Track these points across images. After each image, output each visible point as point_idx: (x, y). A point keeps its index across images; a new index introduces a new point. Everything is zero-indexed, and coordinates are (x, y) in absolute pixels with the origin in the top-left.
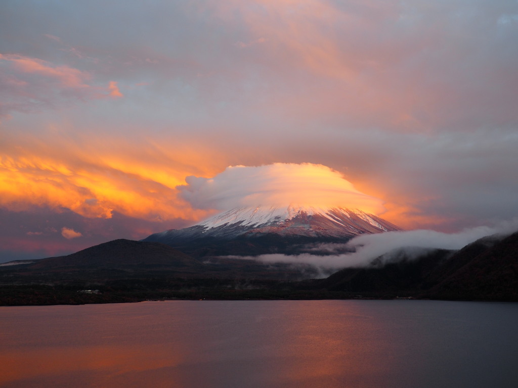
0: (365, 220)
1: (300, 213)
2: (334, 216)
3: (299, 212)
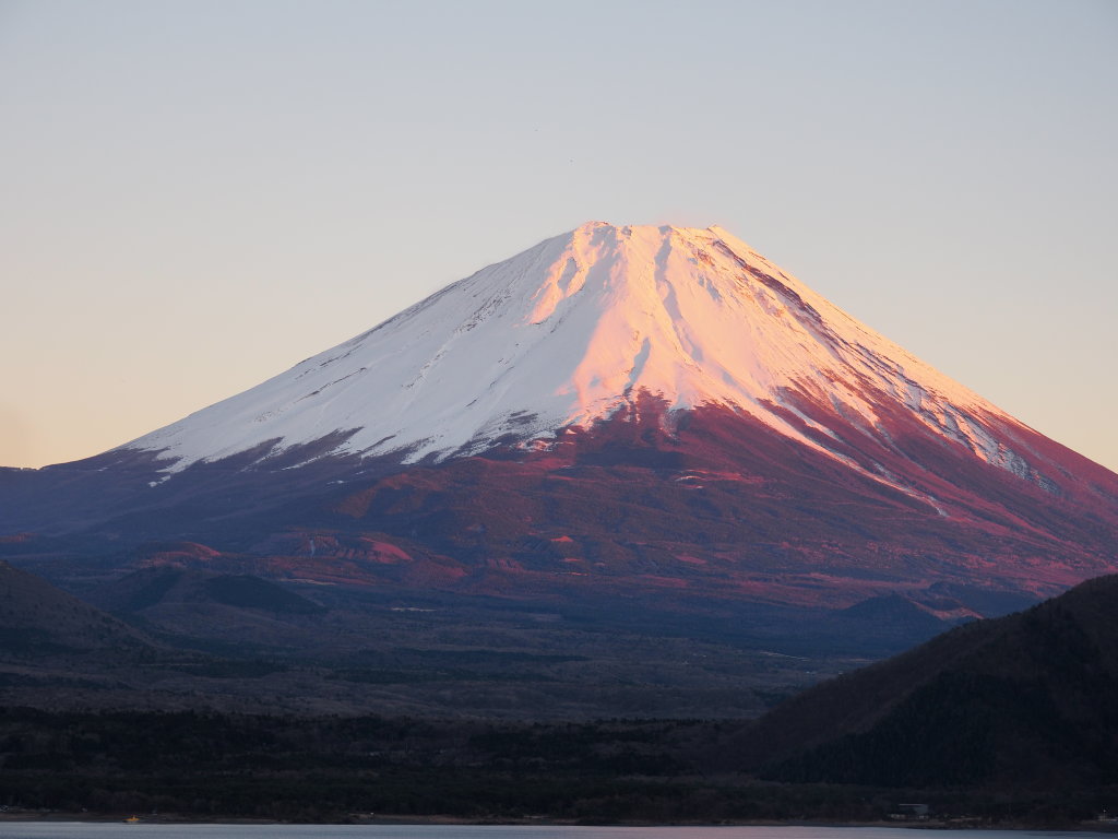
0: (952, 437)
1: (634, 397)
2: (800, 415)
3: (627, 391)
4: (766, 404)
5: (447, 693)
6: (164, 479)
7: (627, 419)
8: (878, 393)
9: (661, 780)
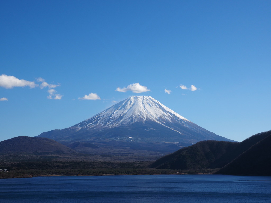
4: (157, 119)
5: (115, 158)
6: (78, 130)
7: (139, 121)
8: (171, 118)
9: (143, 169)
